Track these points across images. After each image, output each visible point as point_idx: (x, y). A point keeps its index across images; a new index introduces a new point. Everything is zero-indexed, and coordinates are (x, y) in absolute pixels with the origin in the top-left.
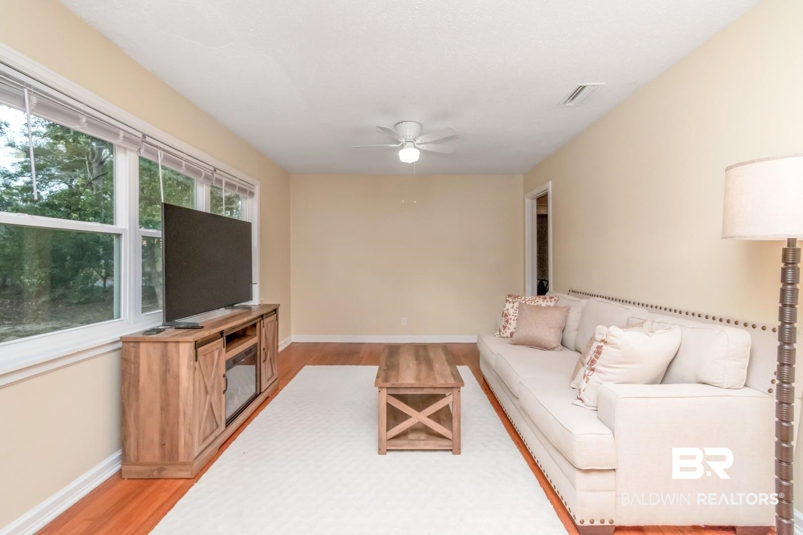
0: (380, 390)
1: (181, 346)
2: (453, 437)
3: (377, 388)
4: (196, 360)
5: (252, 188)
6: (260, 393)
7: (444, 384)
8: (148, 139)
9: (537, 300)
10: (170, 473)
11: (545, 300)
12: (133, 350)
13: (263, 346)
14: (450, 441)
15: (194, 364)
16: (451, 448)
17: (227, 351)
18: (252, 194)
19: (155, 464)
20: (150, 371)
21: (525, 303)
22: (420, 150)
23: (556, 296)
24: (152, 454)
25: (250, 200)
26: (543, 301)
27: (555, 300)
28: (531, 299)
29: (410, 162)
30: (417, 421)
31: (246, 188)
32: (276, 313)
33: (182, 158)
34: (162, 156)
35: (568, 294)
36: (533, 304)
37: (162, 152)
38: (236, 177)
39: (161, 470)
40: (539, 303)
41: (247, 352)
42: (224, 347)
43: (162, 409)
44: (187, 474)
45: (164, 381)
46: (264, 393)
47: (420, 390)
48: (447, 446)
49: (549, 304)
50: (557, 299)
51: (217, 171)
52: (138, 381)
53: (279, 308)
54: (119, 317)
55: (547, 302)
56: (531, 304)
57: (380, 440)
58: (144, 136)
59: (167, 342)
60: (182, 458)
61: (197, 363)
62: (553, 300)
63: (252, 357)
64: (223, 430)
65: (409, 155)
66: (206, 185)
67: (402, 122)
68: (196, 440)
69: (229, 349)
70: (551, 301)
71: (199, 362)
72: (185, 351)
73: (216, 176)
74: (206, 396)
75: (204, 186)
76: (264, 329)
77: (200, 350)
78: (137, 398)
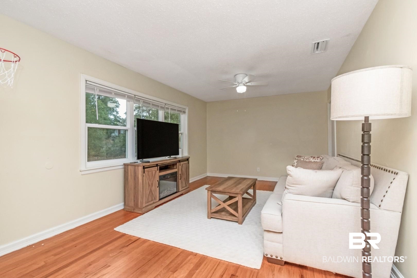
0: (208, 191)
1: (139, 167)
2: (238, 216)
3: (207, 190)
4: (144, 173)
5: (185, 110)
6: (179, 192)
7: (234, 192)
8: (136, 97)
9: (310, 158)
10: (136, 211)
11: (314, 159)
12: (127, 168)
13: (180, 173)
14: (236, 218)
15: (143, 174)
16: (238, 221)
17: (160, 172)
18: (184, 112)
19: (133, 207)
20: (131, 175)
21: (304, 160)
22: (247, 86)
23: (321, 157)
24: (132, 204)
25: (184, 115)
26: (313, 159)
27: (320, 159)
28: (307, 158)
29: (242, 92)
30: (223, 207)
31: (182, 110)
32: (188, 160)
33: (150, 102)
34: (142, 102)
35: (337, 156)
36: (307, 161)
37: (142, 100)
38: (176, 106)
39: (134, 209)
40: (310, 160)
41: (172, 174)
42: (158, 170)
43: (134, 189)
44: (140, 212)
45: (135, 179)
46: (180, 192)
47: (224, 193)
48: (236, 220)
49: (316, 160)
50: (322, 158)
51: (167, 105)
52: (128, 179)
53: (190, 159)
54: (127, 157)
55: (315, 159)
56: (306, 160)
57: (208, 212)
58: (135, 95)
59: (135, 166)
60: (139, 207)
61: (144, 174)
62: (319, 159)
63: (174, 177)
64: (157, 201)
65: (241, 89)
66: (163, 110)
67: (236, 75)
68: (144, 201)
69: (161, 171)
70: (318, 159)
71: (145, 174)
72: (140, 169)
73: (166, 106)
74: (149, 187)
75: (162, 111)
76: (180, 166)
77: (145, 170)
78: (128, 184)
